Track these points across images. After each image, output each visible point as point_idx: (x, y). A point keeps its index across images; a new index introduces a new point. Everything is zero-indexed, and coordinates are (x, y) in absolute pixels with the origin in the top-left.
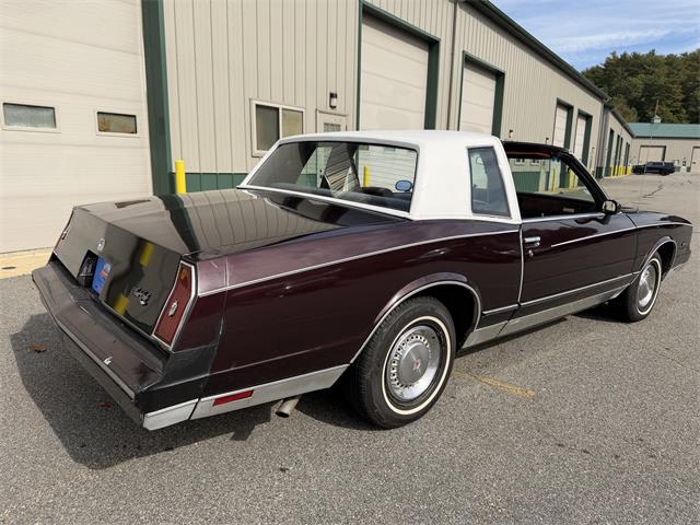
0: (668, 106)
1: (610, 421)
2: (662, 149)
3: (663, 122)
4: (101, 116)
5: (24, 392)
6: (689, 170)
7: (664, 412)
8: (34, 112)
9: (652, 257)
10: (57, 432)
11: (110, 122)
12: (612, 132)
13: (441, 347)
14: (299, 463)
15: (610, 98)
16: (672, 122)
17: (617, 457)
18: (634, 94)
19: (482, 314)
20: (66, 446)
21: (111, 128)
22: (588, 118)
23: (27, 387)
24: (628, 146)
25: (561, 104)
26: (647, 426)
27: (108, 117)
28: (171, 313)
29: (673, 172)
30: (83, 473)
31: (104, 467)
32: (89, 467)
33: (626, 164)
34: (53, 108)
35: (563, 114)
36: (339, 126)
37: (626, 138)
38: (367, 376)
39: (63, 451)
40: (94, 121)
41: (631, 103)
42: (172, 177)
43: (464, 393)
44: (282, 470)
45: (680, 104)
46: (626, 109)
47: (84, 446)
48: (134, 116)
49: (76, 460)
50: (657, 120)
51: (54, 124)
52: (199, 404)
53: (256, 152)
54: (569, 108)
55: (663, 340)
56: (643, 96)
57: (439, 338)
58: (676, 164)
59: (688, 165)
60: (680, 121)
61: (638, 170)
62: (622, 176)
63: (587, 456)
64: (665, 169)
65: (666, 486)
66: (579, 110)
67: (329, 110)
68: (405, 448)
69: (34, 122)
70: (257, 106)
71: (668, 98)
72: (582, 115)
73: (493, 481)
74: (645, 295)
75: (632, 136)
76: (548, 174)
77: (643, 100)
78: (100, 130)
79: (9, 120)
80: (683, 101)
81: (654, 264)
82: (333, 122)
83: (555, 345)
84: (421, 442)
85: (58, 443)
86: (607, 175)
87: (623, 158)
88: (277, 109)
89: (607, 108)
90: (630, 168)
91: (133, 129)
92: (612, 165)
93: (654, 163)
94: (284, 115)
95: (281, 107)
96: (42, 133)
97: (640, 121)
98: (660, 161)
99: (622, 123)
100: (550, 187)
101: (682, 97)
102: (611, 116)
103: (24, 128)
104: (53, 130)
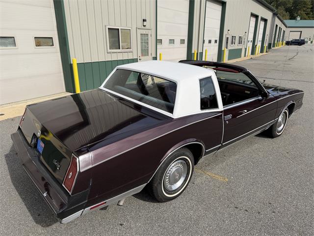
0: (304, 11)
1: (258, 193)
2: (300, 33)
3: (301, 19)
4: (36, 39)
5: (13, 187)
6: (312, 42)
7: (282, 188)
9: (285, 110)
10: (28, 208)
11: (40, 41)
12: (277, 26)
13: (188, 167)
14: (128, 221)
15: (276, 10)
16: (305, 19)
17: (259, 213)
18: (289, 5)
19: (205, 152)
20: (32, 215)
21: (41, 44)
22: (265, 21)
23: (14, 184)
24: (284, 31)
25: (253, 15)
26: (274, 196)
27: (40, 40)
28: (70, 177)
29: (304, 44)
30: (40, 229)
31: (48, 226)
32: (42, 226)
33: (283, 41)
34: (14, 37)
35: (253, 20)
36: (148, 35)
37: (283, 28)
38: (156, 185)
39: (31, 218)
40: (33, 42)
41: (287, 10)
42: (71, 66)
43: (198, 181)
44: (121, 225)
45: (309, 10)
46: (284, 13)
47: (39, 215)
48: (52, 38)
49: (37, 223)
50: (299, 18)
51: (15, 45)
52: (84, 211)
53: (109, 50)
54: (256, 17)
55: (286, 148)
56: (292, 6)
57: (187, 163)
58: (306, 40)
59: (311, 40)
60: (309, 18)
61: (288, 43)
62: (280, 46)
63: (247, 213)
64: (300, 43)
65: (277, 228)
66: (261, 17)
67: (143, 27)
68: (172, 211)
70: (109, 29)
71: (304, 7)
72: (262, 19)
73: (207, 227)
74: (280, 126)
75: (286, 27)
76: (246, 49)
77: (292, 8)
78: (36, 46)
80: (312, 8)
81: (285, 113)
82: (144, 33)
83: (239, 152)
84: (179, 208)
85: (29, 214)
86: (273, 47)
87: (281, 38)
88: (118, 29)
89: (275, 14)
90: (285, 42)
91: (51, 44)
92: (276, 42)
93: (296, 40)
94: (121, 32)
95: (120, 28)
96: (9, 49)
97: (291, 19)
98: (298, 38)
99: (282, 21)
100: (247, 55)
101: (310, 7)
102: (277, 19)
104: (14, 47)
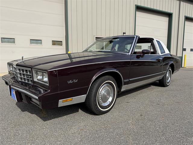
4: (53, 42)
8: (37, 41)
27: (55, 42)
34: (42, 40)
40: (51, 43)
48: (62, 41)
51: (41, 44)
69: (37, 43)
78: (53, 45)
79: (31, 43)
91: (61, 45)
96: (39, 46)
103: (34, 45)
